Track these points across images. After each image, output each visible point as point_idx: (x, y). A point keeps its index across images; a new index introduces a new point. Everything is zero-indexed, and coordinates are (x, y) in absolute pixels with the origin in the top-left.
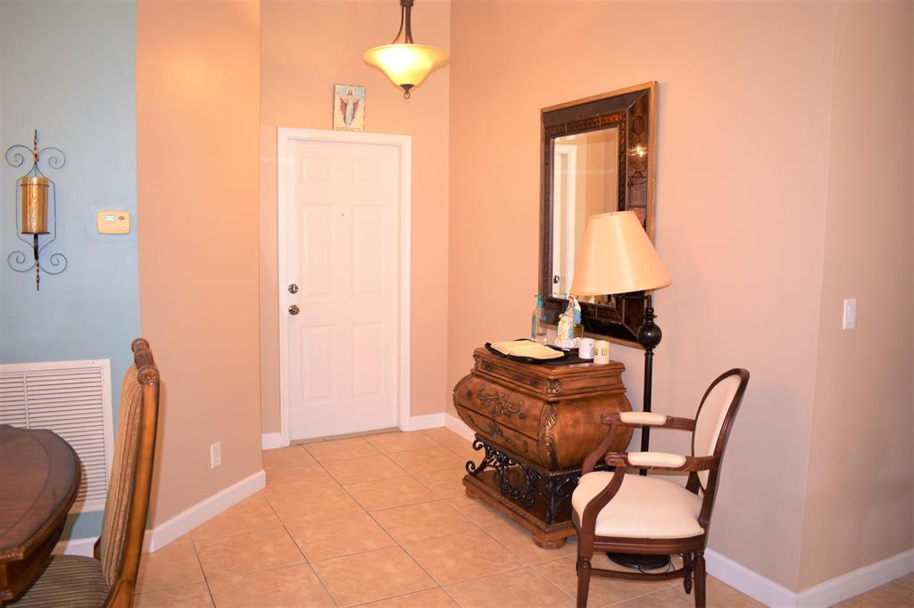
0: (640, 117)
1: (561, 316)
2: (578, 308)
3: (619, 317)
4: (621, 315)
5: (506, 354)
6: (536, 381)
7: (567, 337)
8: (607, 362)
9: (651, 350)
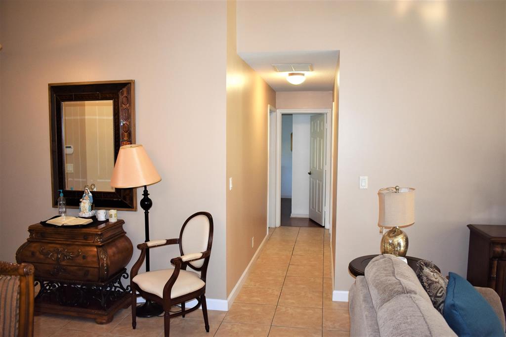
0: (126, 97)
1: (81, 200)
2: (91, 194)
3: (119, 196)
4: (120, 196)
5: (60, 225)
6: (86, 236)
7: (88, 211)
8: (116, 221)
9: (147, 211)
